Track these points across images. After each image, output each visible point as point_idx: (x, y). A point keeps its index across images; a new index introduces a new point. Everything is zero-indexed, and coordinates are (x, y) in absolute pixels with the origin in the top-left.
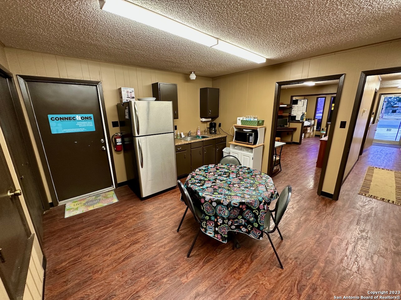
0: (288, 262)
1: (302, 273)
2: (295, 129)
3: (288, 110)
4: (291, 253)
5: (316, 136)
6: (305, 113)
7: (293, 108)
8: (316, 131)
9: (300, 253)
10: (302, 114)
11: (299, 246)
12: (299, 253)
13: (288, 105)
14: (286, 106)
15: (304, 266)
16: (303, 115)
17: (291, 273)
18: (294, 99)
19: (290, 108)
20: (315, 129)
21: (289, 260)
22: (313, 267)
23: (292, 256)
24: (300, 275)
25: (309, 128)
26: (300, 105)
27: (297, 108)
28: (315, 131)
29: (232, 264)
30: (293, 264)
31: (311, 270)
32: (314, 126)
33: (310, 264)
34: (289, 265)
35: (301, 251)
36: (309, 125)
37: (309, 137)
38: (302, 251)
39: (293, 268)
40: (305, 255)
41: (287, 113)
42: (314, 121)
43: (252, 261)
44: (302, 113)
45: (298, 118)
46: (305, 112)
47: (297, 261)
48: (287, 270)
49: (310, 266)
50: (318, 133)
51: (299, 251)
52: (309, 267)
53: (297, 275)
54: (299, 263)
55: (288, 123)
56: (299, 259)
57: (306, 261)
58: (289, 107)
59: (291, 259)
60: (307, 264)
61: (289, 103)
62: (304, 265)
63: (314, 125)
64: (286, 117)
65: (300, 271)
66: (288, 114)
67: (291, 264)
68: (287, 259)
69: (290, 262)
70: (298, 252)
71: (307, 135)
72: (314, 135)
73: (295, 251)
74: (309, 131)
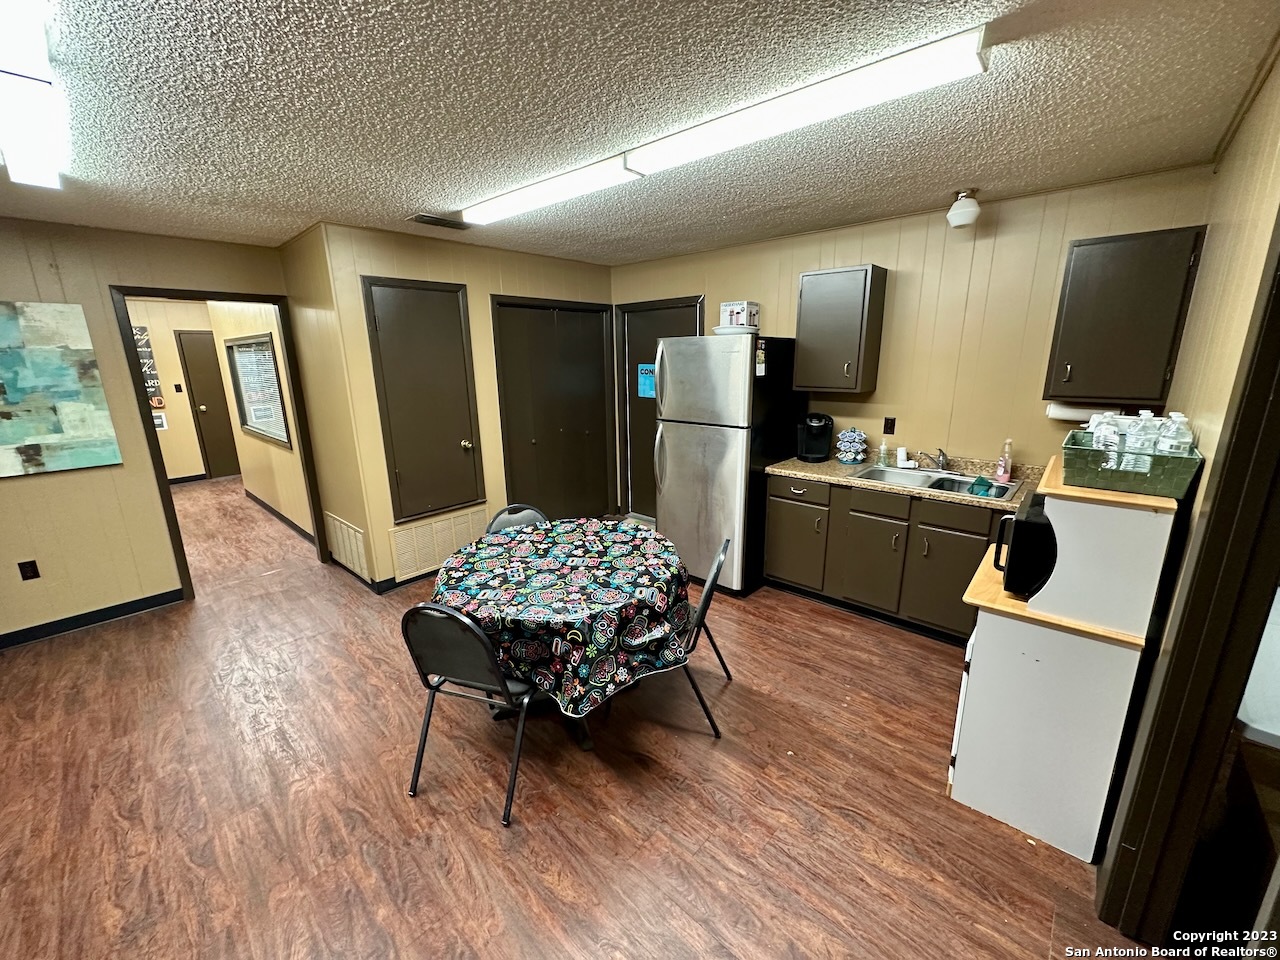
0: (425, 813)
1: (382, 837)
4: (448, 834)
9: (443, 862)
11: (469, 872)
12: (442, 856)
15: (397, 853)
17: (392, 810)
21: (431, 819)
22: (385, 880)
23: (439, 831)
24: (380, 831)
29: (454, 706)
30: (416, 826)
31: (380, 866)
33: (397, 874)
34: (416, 815)
35: (447, 868)
38: (448, 873)
39: (404, 822)
40: (430, 873)
43: (450, 738)
47: (418, 838)
48: (403, 804)
49: (391, 872)
51: (452, 861)
52: (390, 868)
53: (383, 824)
54: (412, 841)
56: (424, 849)
57: (411, 867)
59: (430, 825)
60: (401, 864)
62: (400, 855)
65: (388, 835)
67: (417, 821)
68: (434, 815)
69: (424, 821)
70: (446, 854)
73: (453, 849)
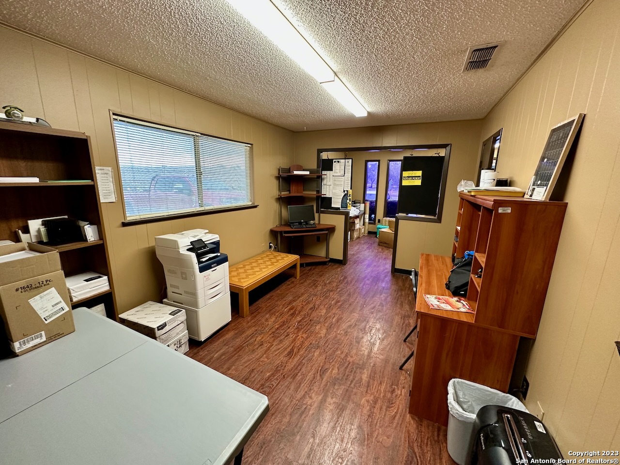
2: (332, 230)
3: (314, 185)
5: (370, 233)
6: (350, 192)
7: (324, 179)
8: (369, 223)
10: (343, 194)
13: (311, 171)
14: (308, 173)
16: (346, 196)
18: (325, 156)
19: (316, 179)
20: (367, 220)
25: (357, 221)
26: (338, 171)
27: (331, 181)
28: (367, 224)
32: (366, 215)
36: (357, 214)
37: (358, 238)
41: (313, 191)
42: (364, 205)
44: (344, 191)
45: (336, 203)
46: (349, 189)
50: (372, 228)
55: (316, 215)
58: (315, 176)
61: (314, 166)
63: (364, 213)
64: (310, 199)
66: (315, 193)
71: (356, 235)
72: (366, 232)
74: (357, 226)
